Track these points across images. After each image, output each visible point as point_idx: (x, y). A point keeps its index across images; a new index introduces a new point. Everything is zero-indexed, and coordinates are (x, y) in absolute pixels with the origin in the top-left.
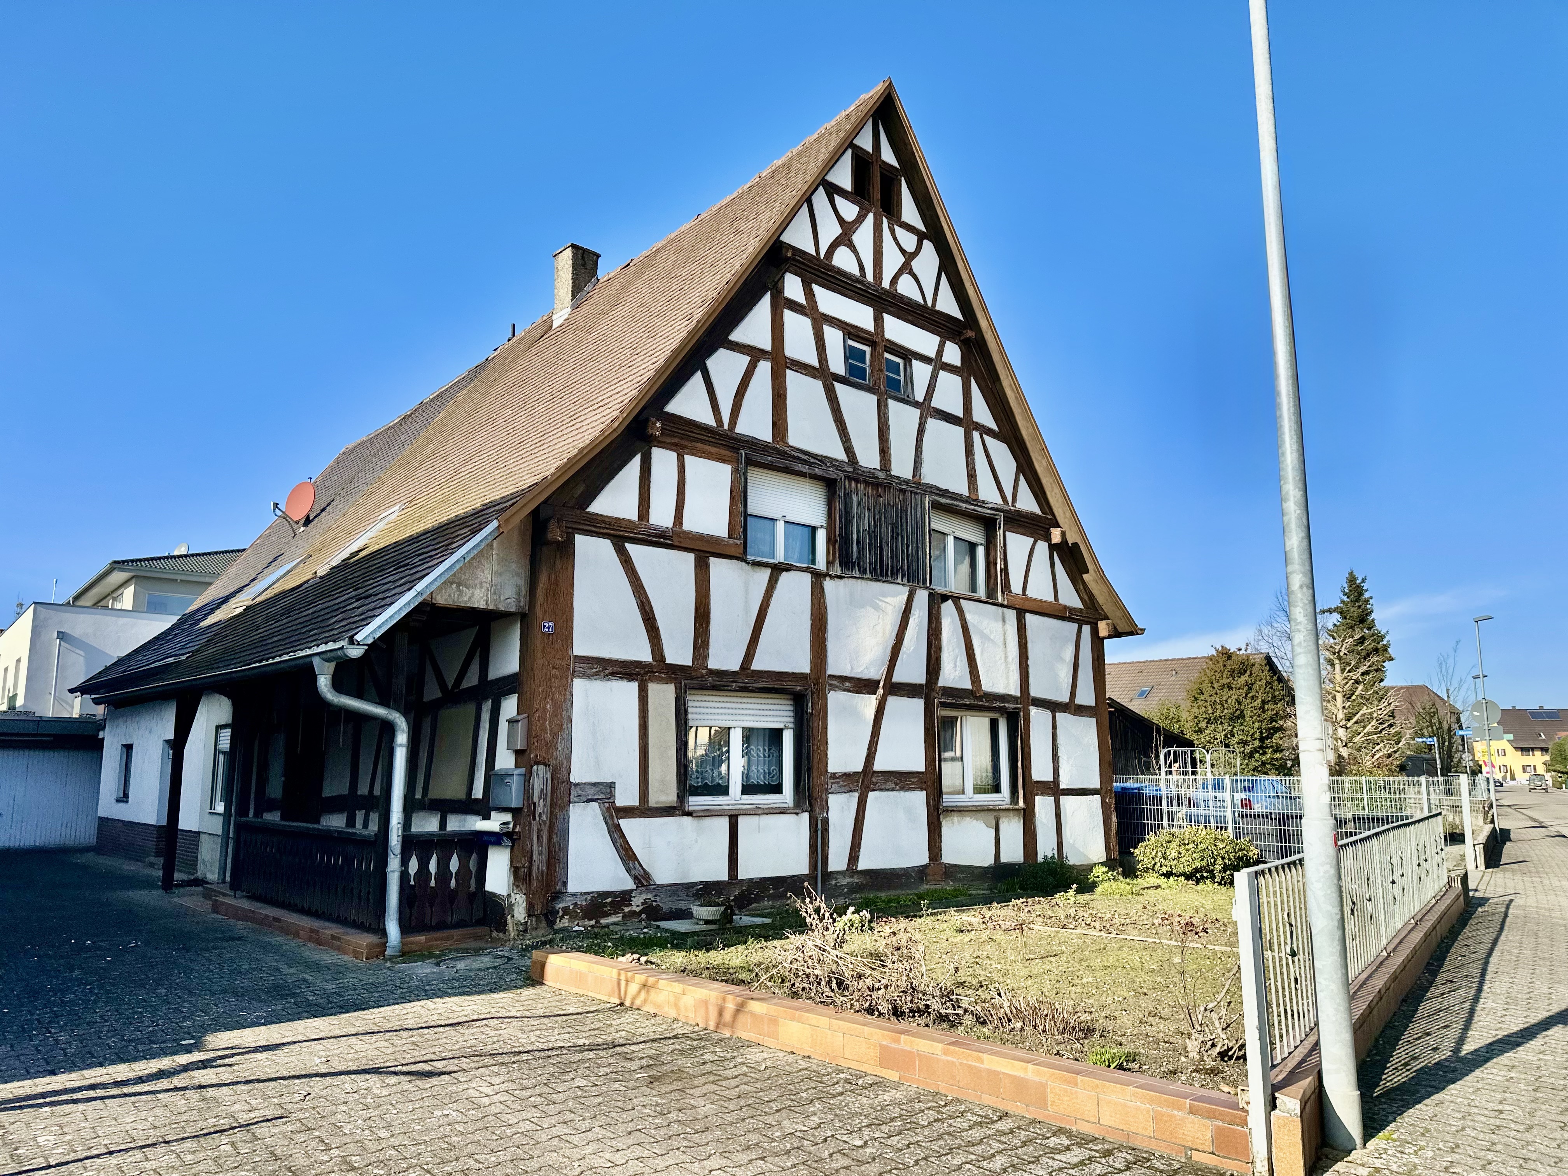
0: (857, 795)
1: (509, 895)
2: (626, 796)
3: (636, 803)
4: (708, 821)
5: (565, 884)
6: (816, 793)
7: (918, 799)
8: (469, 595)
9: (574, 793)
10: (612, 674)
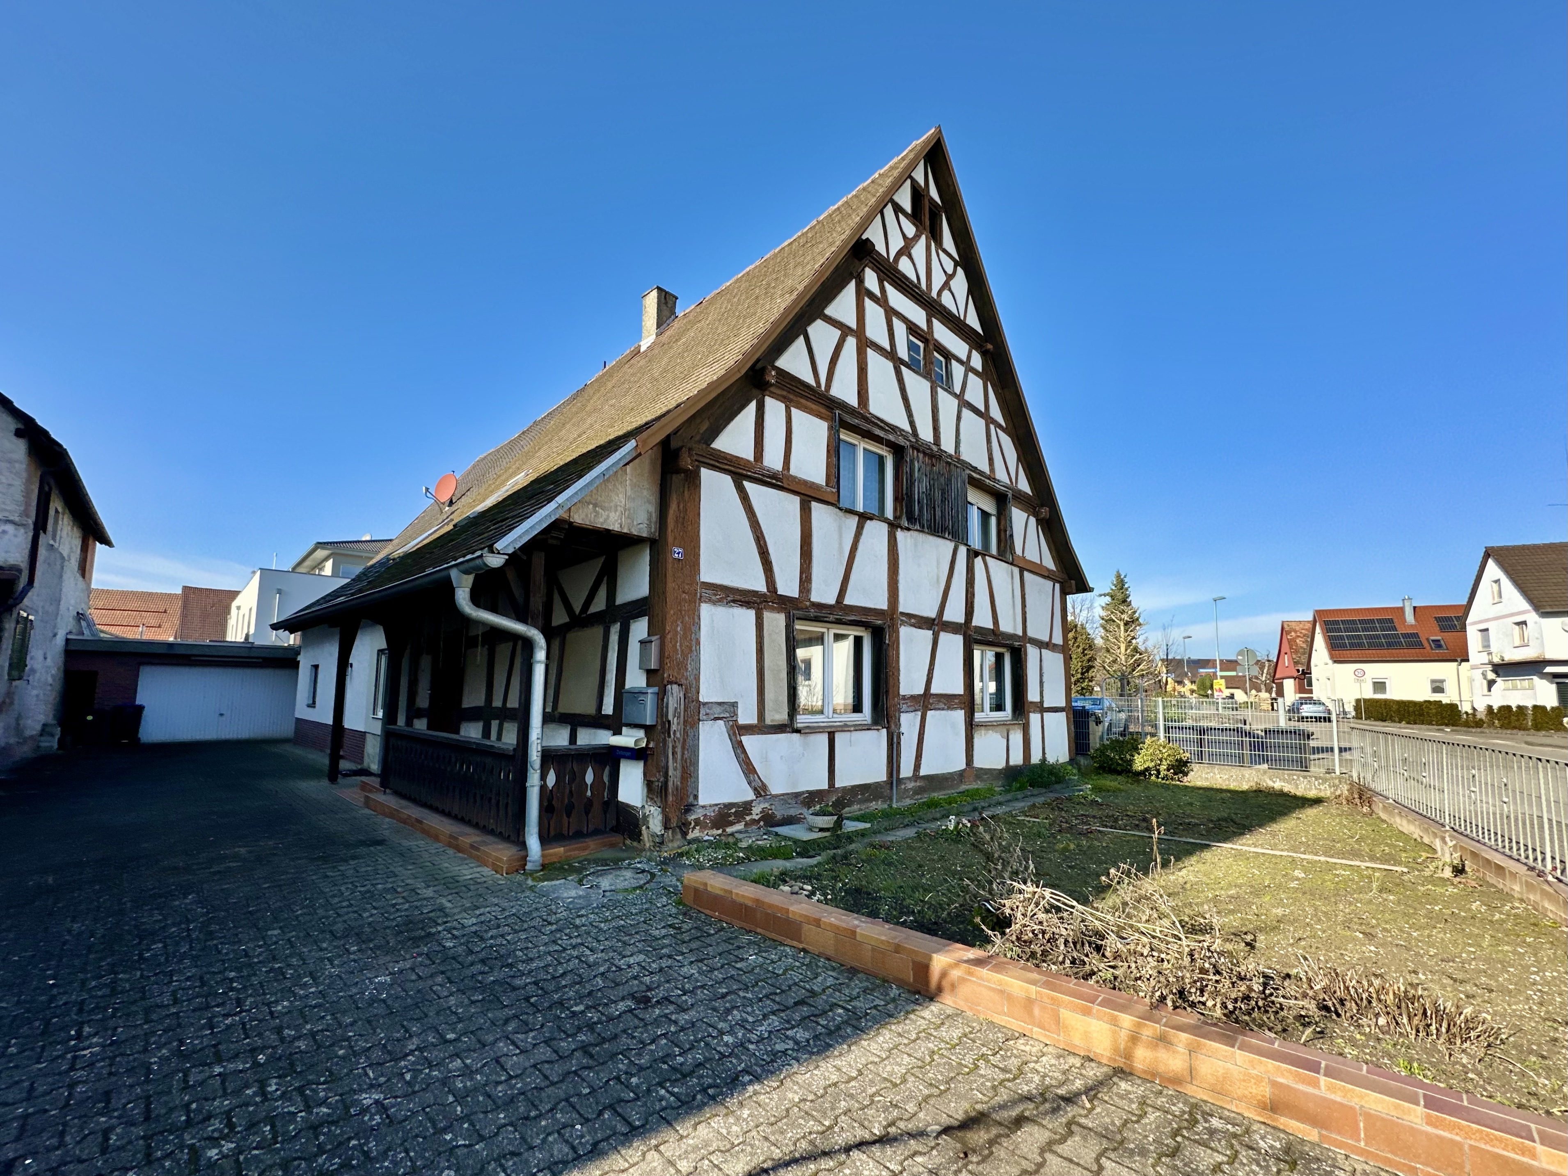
0: (919, 713)
1: (643, 807)
2: (747, 716)
3: (755, 721)
4: (813, 737)
5: (696, 797)
6: (891, 713)
7: (959, 716)
8: (604, 517)
9: (702, 712)
10: (734, 601)
